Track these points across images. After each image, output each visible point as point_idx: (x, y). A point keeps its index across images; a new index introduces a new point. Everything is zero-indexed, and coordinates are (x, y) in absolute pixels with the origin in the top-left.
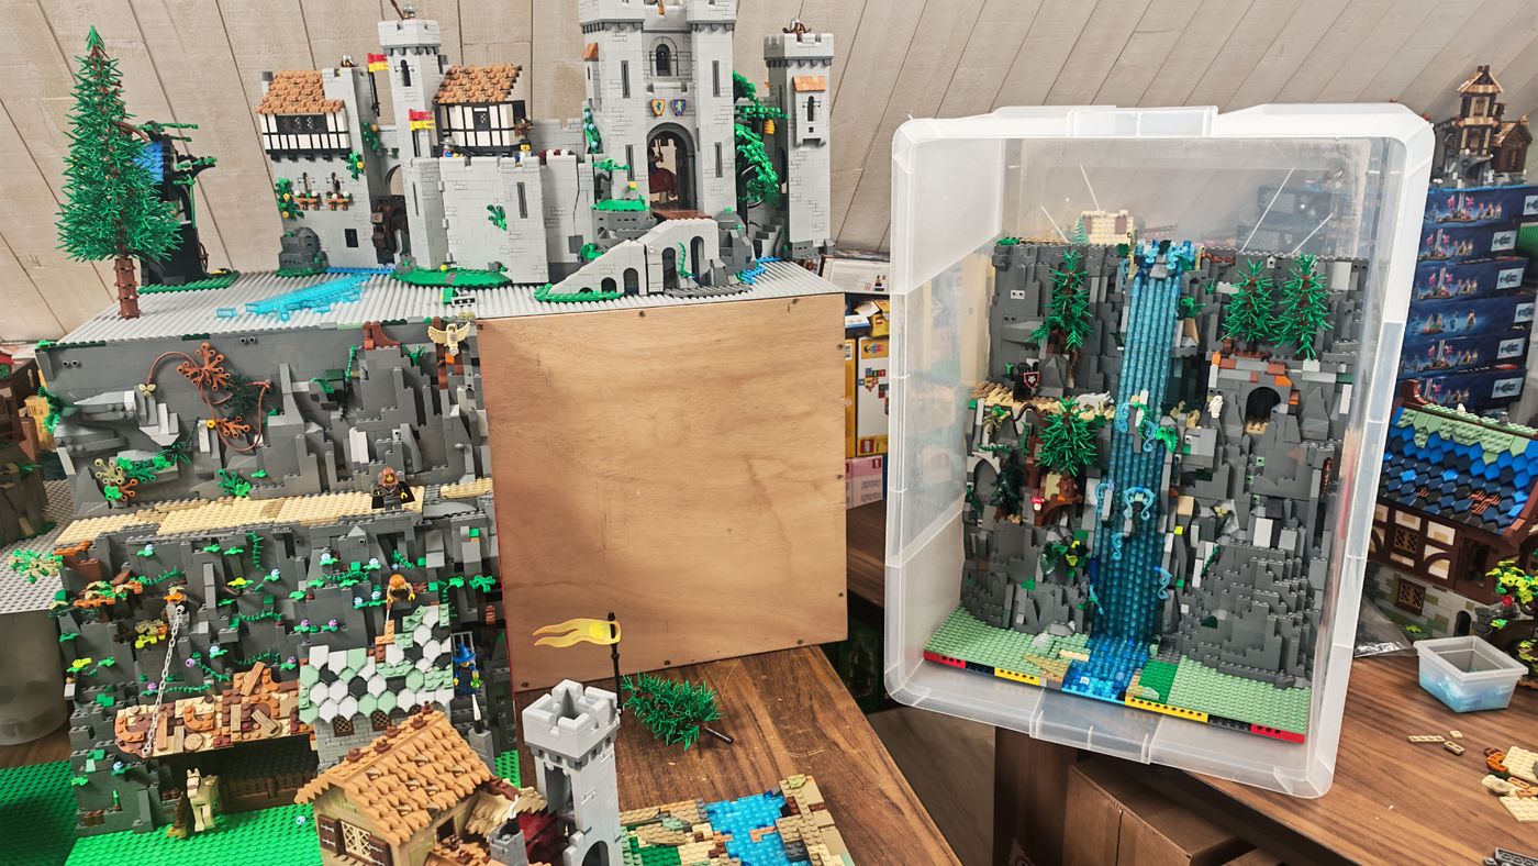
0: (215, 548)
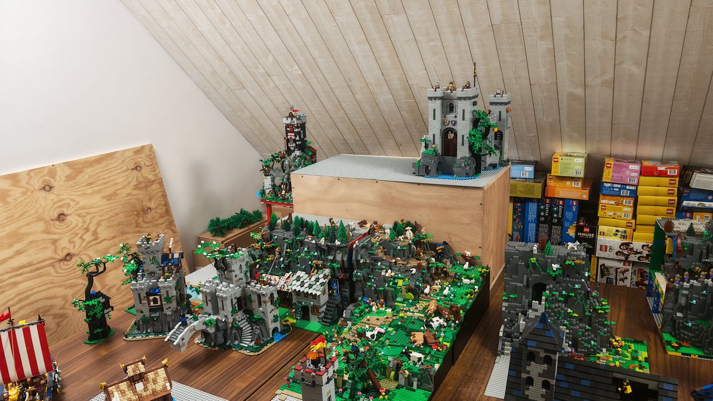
0: (287, 240)
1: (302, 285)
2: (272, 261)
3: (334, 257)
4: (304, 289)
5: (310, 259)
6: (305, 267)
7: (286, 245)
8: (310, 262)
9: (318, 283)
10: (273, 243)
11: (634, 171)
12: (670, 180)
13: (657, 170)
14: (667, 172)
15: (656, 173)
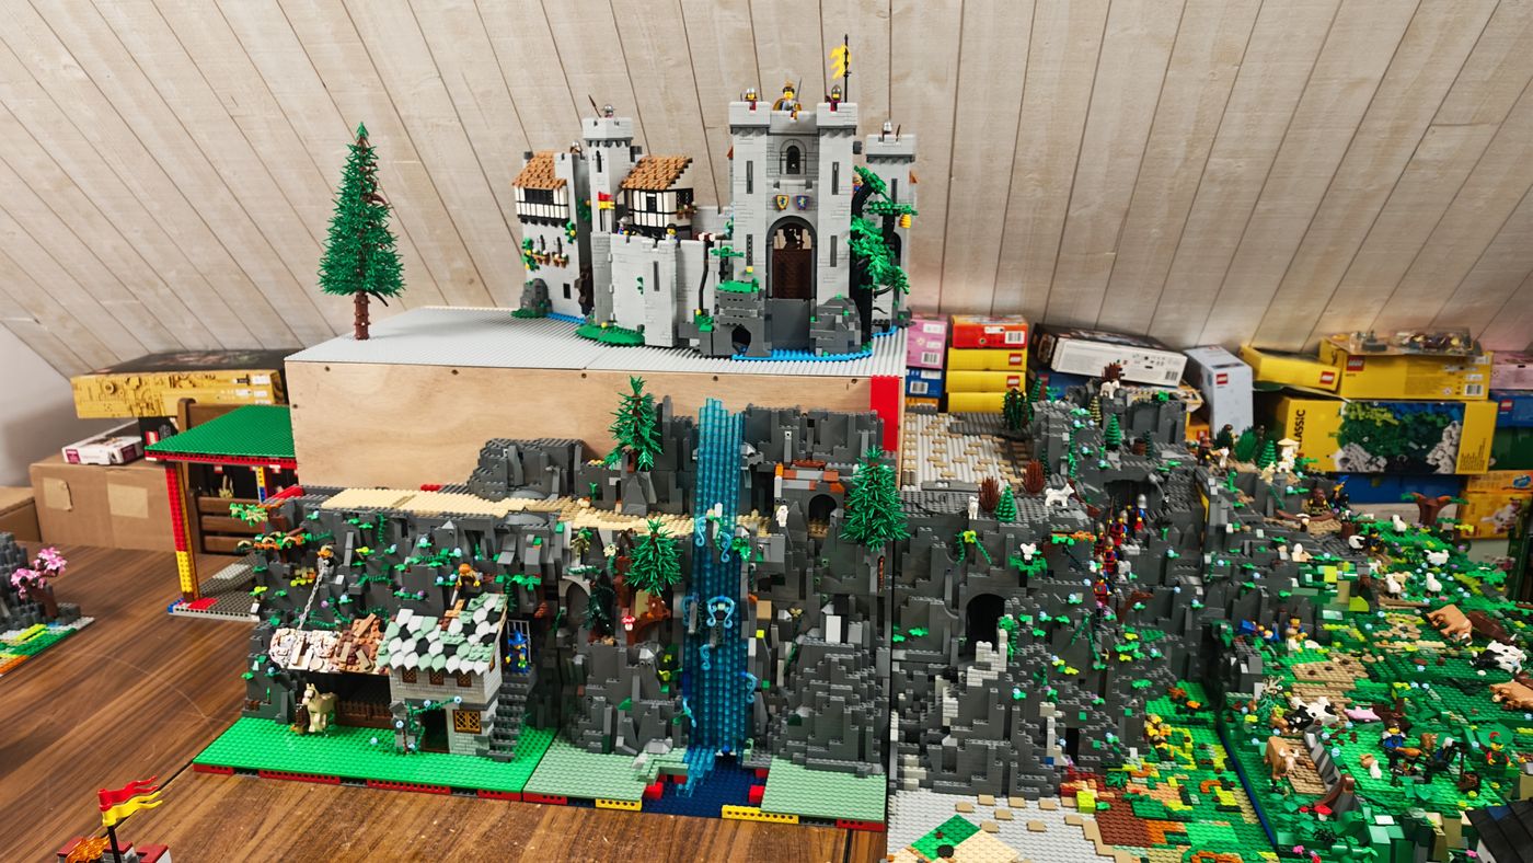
0: (355, 521)
1: (422, 647)
2: (309, 587)
3: (516, 558)
4: (434, 660)
5: (440, 571)
6: (425, 596)
7: (350, 536)
8: (440, 580)
9: (473, 639)
10: (305, 531)
11: (934, 338)
12: (1012, 355)
13: (984, 335)
14: (1003, 337)
15: (982, 341)
